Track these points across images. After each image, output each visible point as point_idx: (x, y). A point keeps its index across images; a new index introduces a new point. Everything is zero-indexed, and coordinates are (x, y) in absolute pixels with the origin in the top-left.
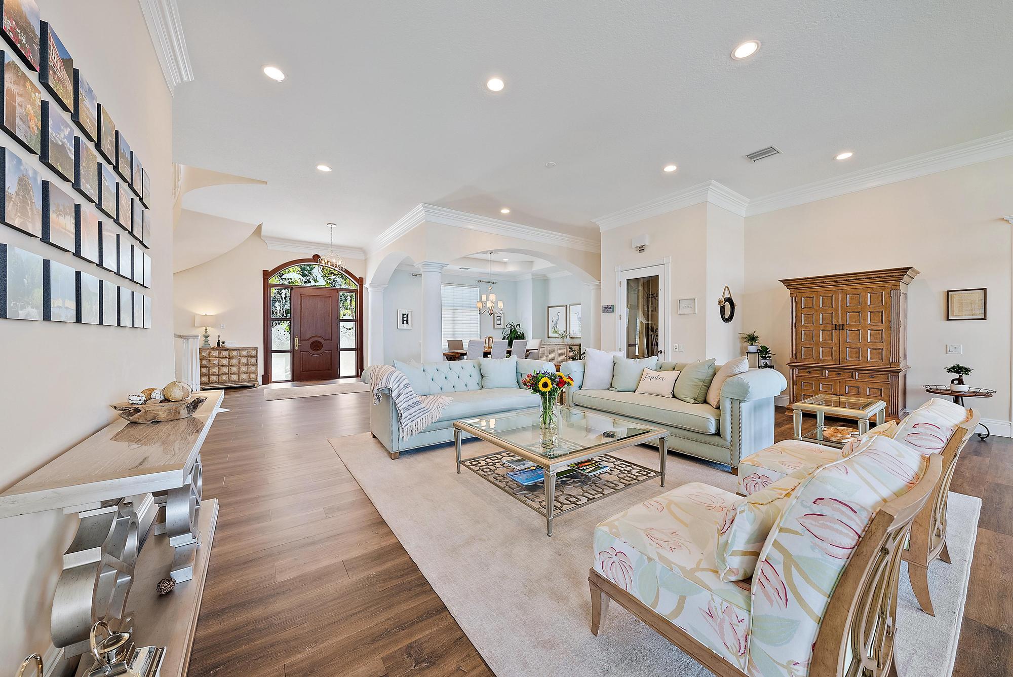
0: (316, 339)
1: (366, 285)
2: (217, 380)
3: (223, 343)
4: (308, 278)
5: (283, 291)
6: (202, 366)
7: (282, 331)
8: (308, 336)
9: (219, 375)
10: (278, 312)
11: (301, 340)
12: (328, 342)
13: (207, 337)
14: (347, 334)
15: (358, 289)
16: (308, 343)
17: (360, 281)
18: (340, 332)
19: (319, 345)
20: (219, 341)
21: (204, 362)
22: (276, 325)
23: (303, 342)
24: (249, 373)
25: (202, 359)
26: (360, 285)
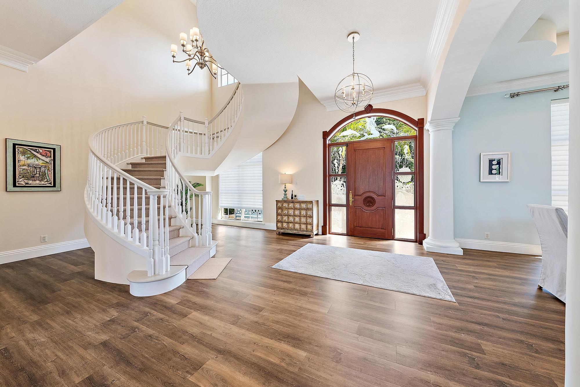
0: (369, 194)
1: (427, 126)
2: (287, 227)
3: (295, 196)
4: (362, 133)
5: (341, 148)
6: (278, 215)
7: (339, 186)
8: (361, 192)
9: (288, 223)
10: (336, 169)
11: (355, 195)
12: (381, 198)
13: (285, 191)
14: (404, 189)
15: (417, 135)
16: (361, 199)
17: (420, 124)
18: (396, 187)
19: (372, 201)
20: (292, 194)
21: (280, 211)
22: (335, 181)
23: (357, 197)
24: (306, 224)
25: (278, 209)
26: (419, 128)
